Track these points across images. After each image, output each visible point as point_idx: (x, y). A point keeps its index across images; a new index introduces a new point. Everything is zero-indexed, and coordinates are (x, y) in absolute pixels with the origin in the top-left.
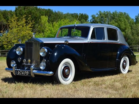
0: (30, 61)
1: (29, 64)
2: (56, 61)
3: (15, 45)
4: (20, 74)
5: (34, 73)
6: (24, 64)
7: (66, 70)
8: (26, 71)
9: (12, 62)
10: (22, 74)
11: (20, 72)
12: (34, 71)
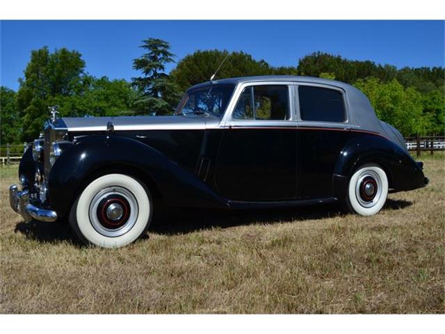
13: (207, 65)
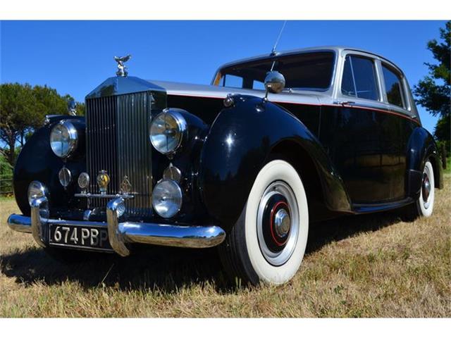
0: (106, 178)
1: (103, 194)
2: (233, 175)
3: (51, 122)
4: (62, 241)
5: (123, 236)
6: (83, 194)
7: (277, 216)
8: (89, 229)
9: (32, 189)
10: (72, 242)
11: (63, 232)
12: (127, 225)
13: (7, 98)
